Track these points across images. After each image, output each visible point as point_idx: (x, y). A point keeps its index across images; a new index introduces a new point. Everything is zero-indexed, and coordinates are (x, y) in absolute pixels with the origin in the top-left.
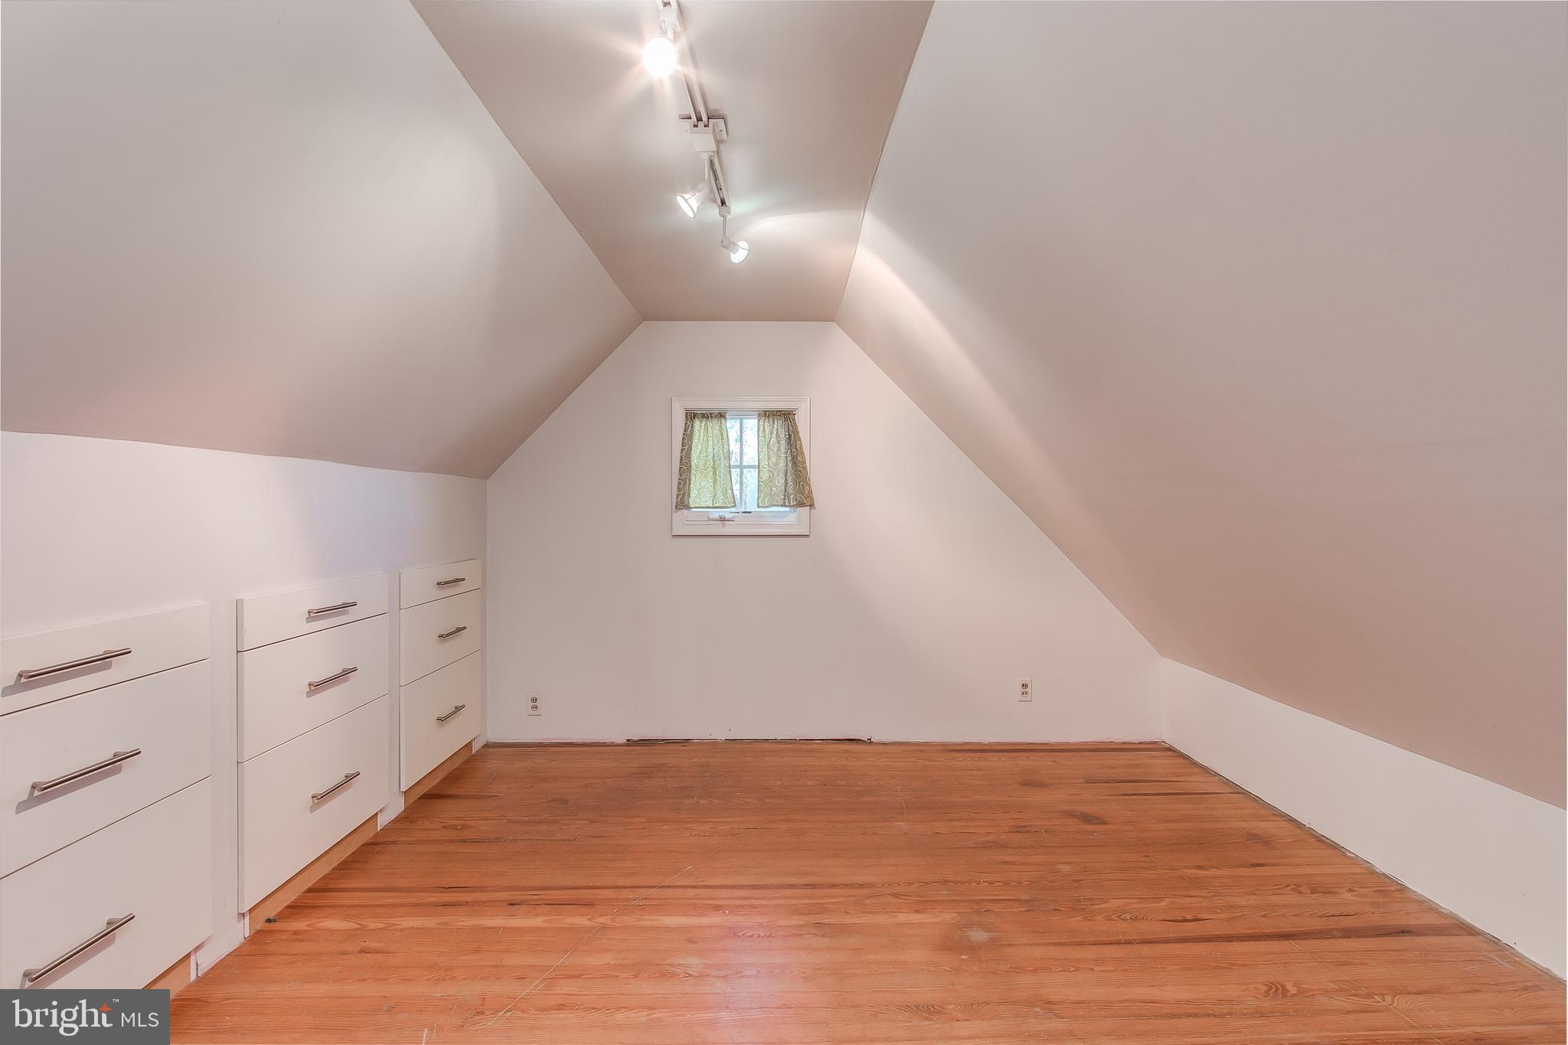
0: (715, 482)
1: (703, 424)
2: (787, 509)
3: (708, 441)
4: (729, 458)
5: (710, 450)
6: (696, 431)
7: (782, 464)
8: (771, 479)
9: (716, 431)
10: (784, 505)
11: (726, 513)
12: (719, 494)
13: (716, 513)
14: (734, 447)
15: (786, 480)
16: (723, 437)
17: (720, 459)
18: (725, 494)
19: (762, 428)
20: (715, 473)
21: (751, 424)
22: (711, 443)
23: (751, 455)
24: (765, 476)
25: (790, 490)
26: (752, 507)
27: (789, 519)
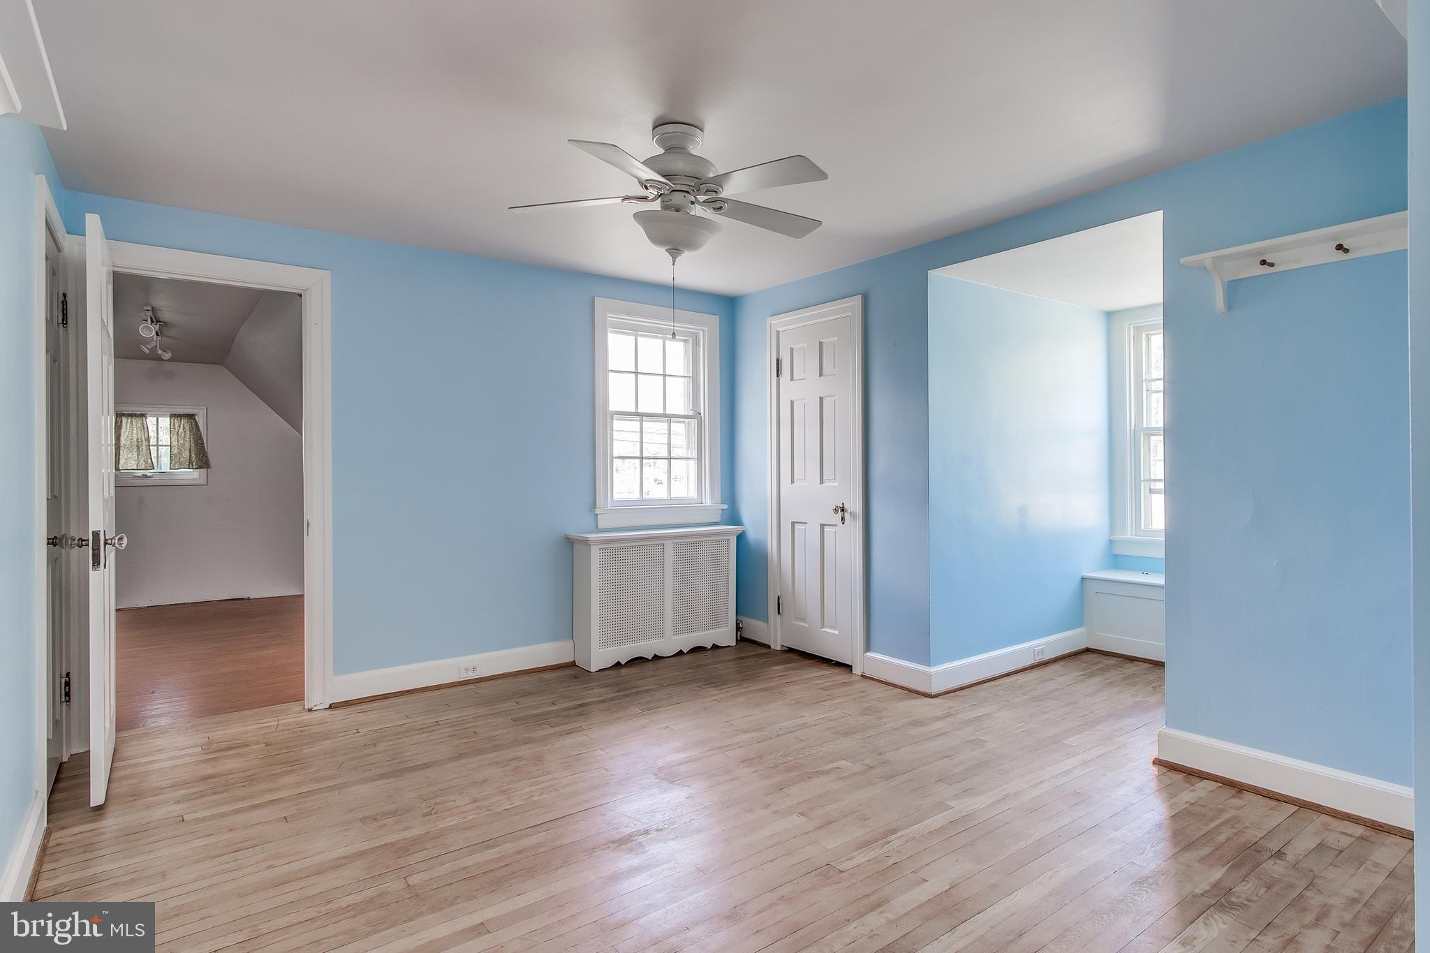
0: (138, 454)
1: (129, 420)
2: (191, 470)
3: (133, 430)
4: (148, 440)
5: (135, 435)
6: (124, 424)
7: (187, 445)
8: (180, 453)
9: (139, 425)
10: (189, 468)
11: (148, 473)
12: (141, 461)
13: (140, 473)
14: (152, 434)
15: (190, 454)
16: (145, 428)
17: (142, 441)
18: (146, 462)
19: (172, 424)
20: (138, 449)
21: (165, 422)
22: (135, 431)
23: (165, 438)
24: (175, 451)
25: (193, 459)
26: (166, 468)
27: (191, 475)
